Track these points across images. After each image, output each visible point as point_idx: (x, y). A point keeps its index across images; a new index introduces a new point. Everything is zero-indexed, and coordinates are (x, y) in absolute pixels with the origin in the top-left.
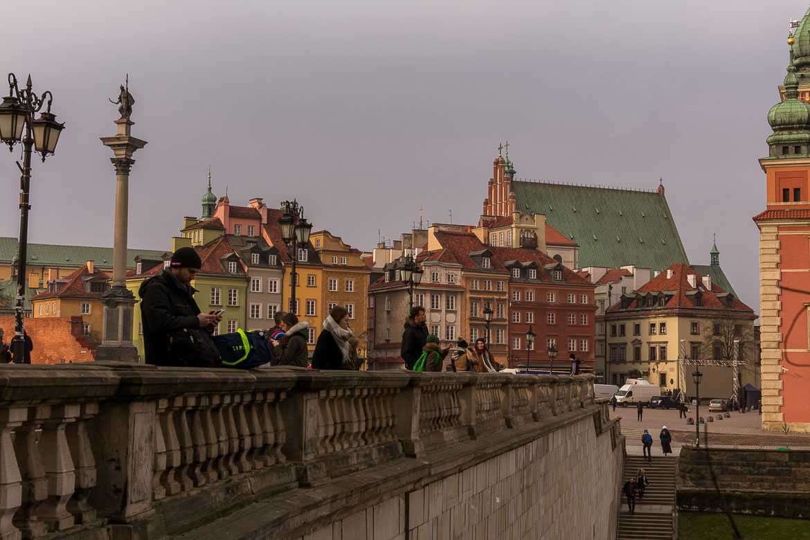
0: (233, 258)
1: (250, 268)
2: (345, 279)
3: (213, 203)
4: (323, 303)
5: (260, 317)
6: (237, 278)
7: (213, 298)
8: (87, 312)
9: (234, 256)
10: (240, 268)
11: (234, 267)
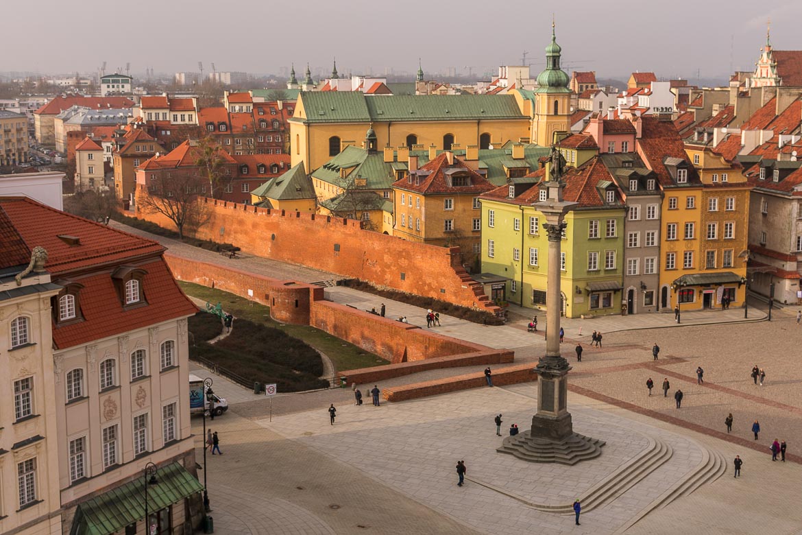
0: (612, 187)
1: (629, 197)
2: (726, 197)
3: (558, 55)
4: (702, 225)
5: (638, 245)
6: (616, 209)
7: (591, 231)
8: (450, 207)
9: (612, 185)
10: (618, 196)
11: (612, 196)
